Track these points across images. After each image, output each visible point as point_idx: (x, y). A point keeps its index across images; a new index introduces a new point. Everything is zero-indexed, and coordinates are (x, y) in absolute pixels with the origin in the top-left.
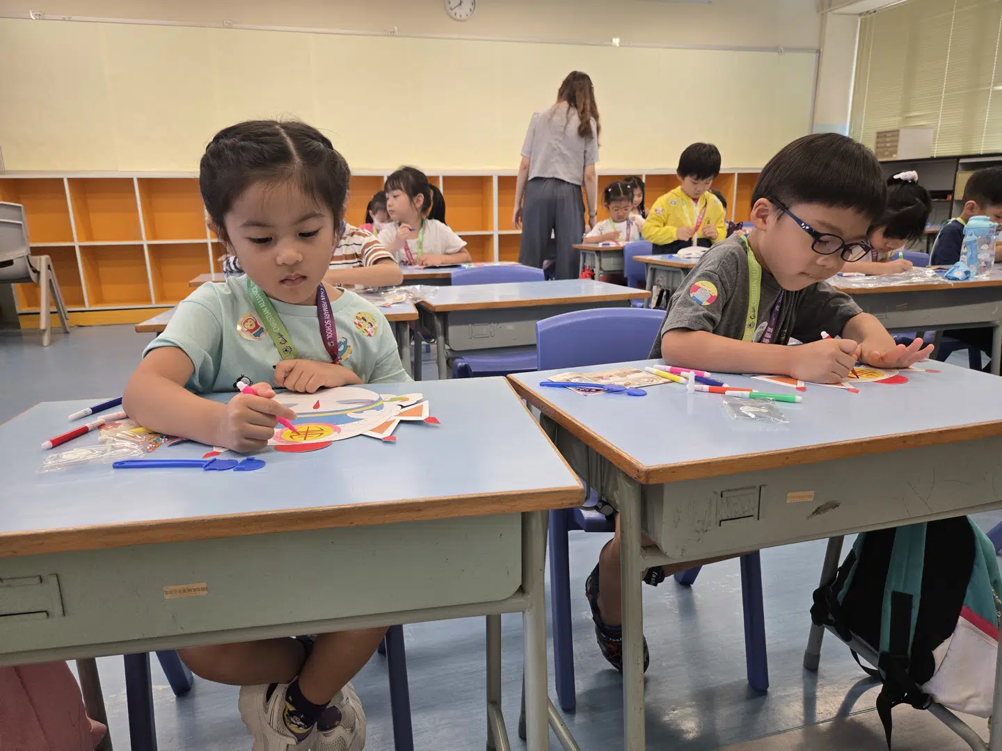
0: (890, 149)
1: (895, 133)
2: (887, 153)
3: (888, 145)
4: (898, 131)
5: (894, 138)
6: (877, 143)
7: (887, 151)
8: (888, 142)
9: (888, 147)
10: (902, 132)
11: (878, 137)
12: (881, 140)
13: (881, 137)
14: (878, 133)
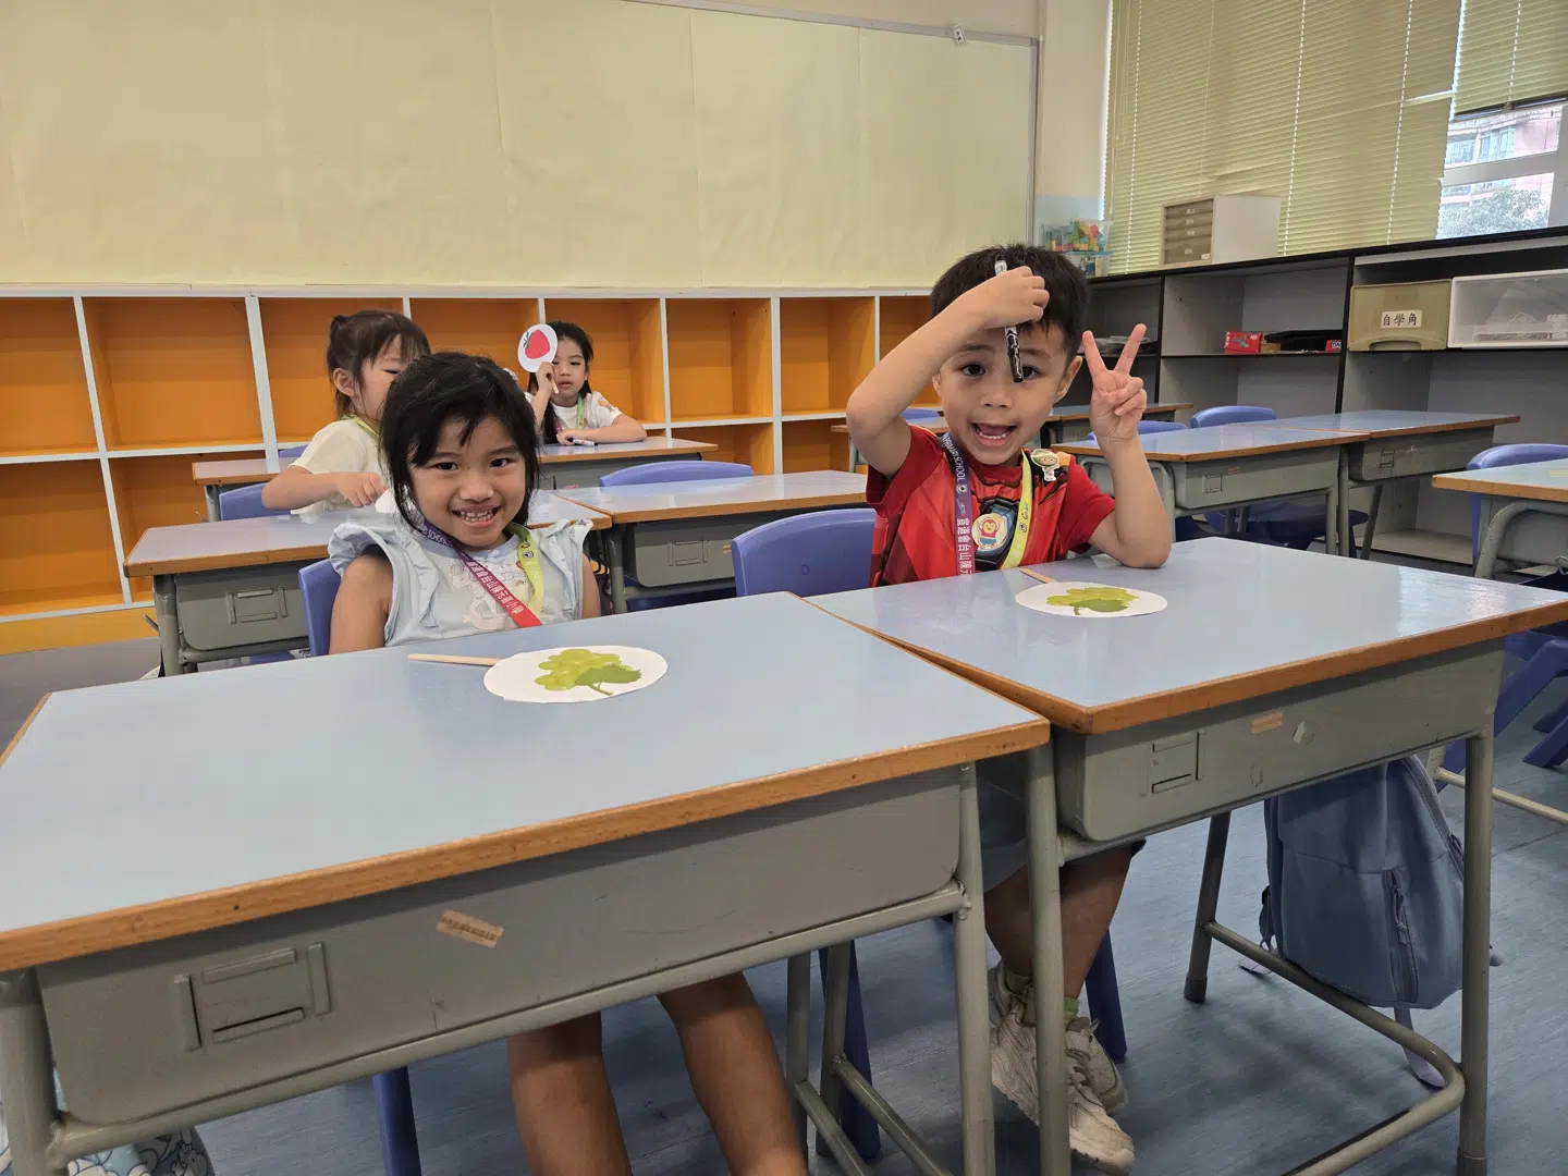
0: (1195, 243)
1: (1205, 206)
2: (1188, 251)
3: (1191, 233)
4: (1212, 200)
5: (1204, 218)
6: (1167, 229)
7: (1187, 246)
8: (1190, 227)
9: (1191, 238)
10: (1218, 206)
11: (1167, 217)
12: (1174, 223)
13: (1175, 217)
14: (1167, 208)
